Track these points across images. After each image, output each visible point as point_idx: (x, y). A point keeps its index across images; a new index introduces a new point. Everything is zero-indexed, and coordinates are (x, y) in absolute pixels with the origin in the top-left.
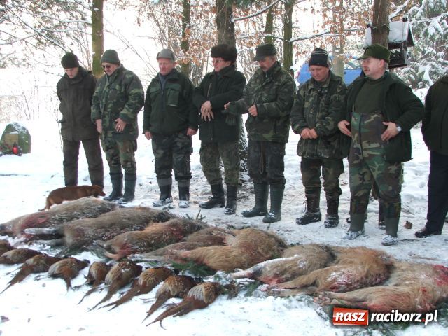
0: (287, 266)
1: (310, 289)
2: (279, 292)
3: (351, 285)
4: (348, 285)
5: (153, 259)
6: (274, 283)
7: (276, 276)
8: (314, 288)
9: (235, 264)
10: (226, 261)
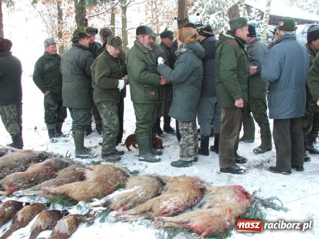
0: (129, 197)
1: (147, 214)
2: (125, 218)
3: (178, 209)
4: (175, 210)
5: (32, 193)
6: (121, 211)
7: (122, 205)
8: (151, 213)
9: (92, 195)
10: (85, 194)
